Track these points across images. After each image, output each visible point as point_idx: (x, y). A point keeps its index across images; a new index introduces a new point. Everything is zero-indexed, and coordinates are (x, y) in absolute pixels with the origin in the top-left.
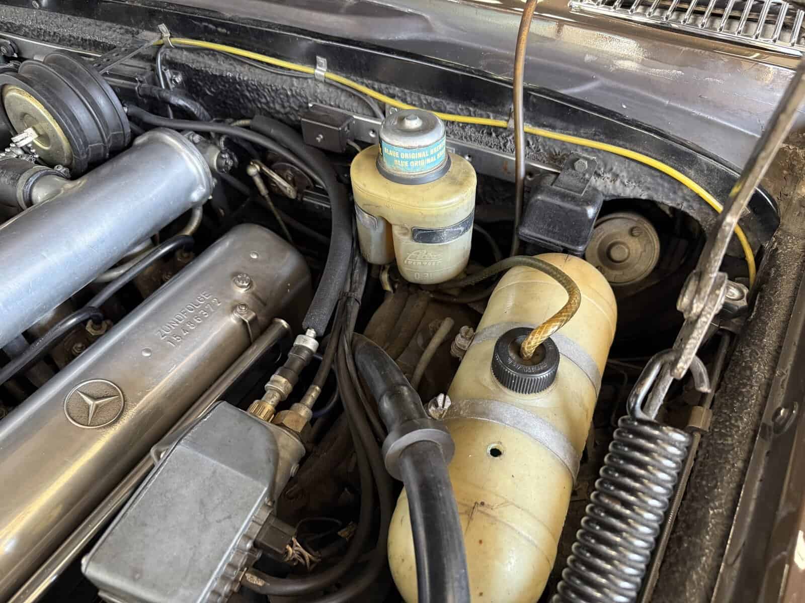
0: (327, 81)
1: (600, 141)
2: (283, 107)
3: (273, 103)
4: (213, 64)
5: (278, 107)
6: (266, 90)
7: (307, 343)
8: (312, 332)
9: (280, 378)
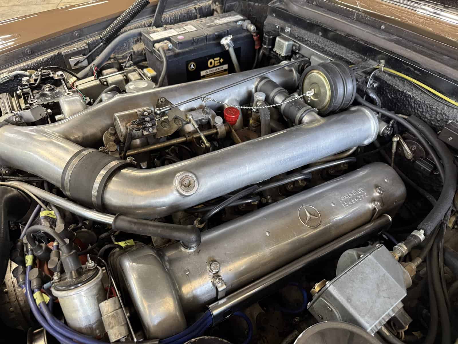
4: (401, 85)
6: (426, 106)
7: (419, 235)
8: (422, 231)
9: (404, 246)
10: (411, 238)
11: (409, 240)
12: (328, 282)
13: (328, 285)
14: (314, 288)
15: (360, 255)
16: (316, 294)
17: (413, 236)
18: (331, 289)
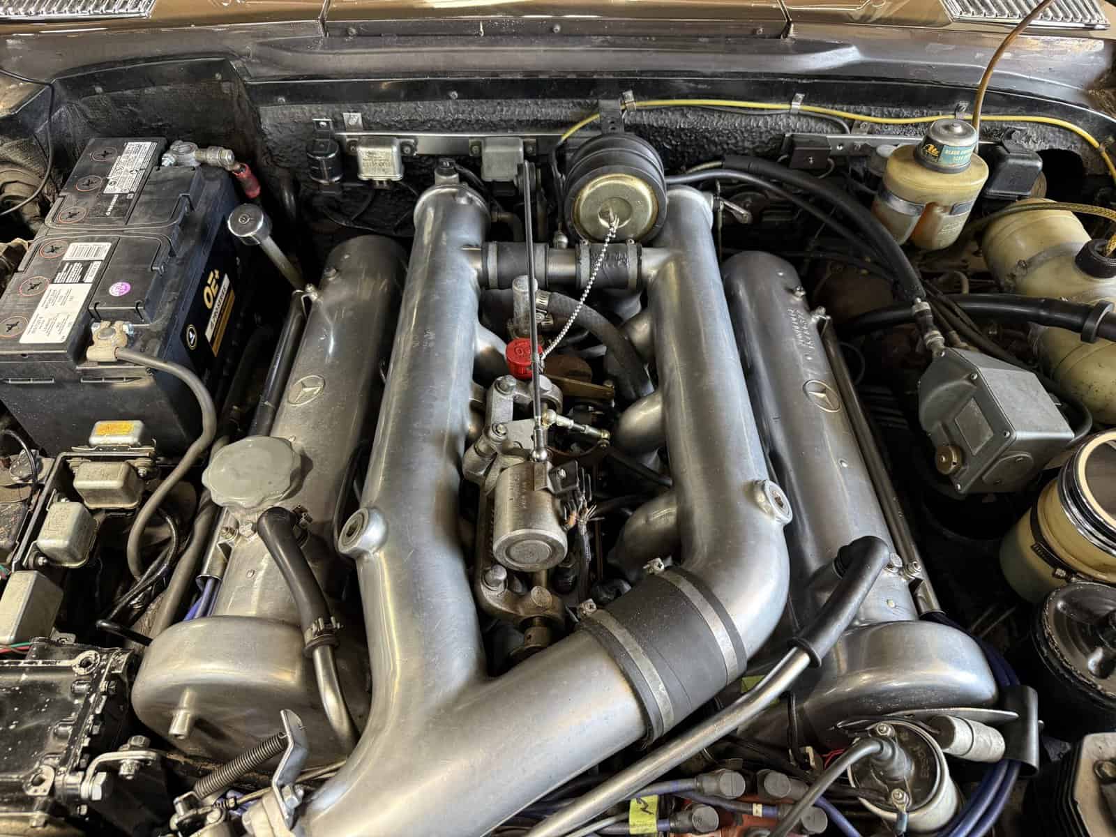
0: (801, 112)
1: (1023, 115)
2: (753, 143)
3: (743, 141)
4: (679, 119)
5: (747, 144)
6: (739, 132)
7: (926, 306)
8: (919, 300)
9: (937, 332)
10: (923, 318)
11: (925, 321)
12: (1008, 434)
13: (1013, 437)
14: (954, 463)
15: (970, 379)
16: (963, 468)
17: (922, 313)
18: (1020, 435)
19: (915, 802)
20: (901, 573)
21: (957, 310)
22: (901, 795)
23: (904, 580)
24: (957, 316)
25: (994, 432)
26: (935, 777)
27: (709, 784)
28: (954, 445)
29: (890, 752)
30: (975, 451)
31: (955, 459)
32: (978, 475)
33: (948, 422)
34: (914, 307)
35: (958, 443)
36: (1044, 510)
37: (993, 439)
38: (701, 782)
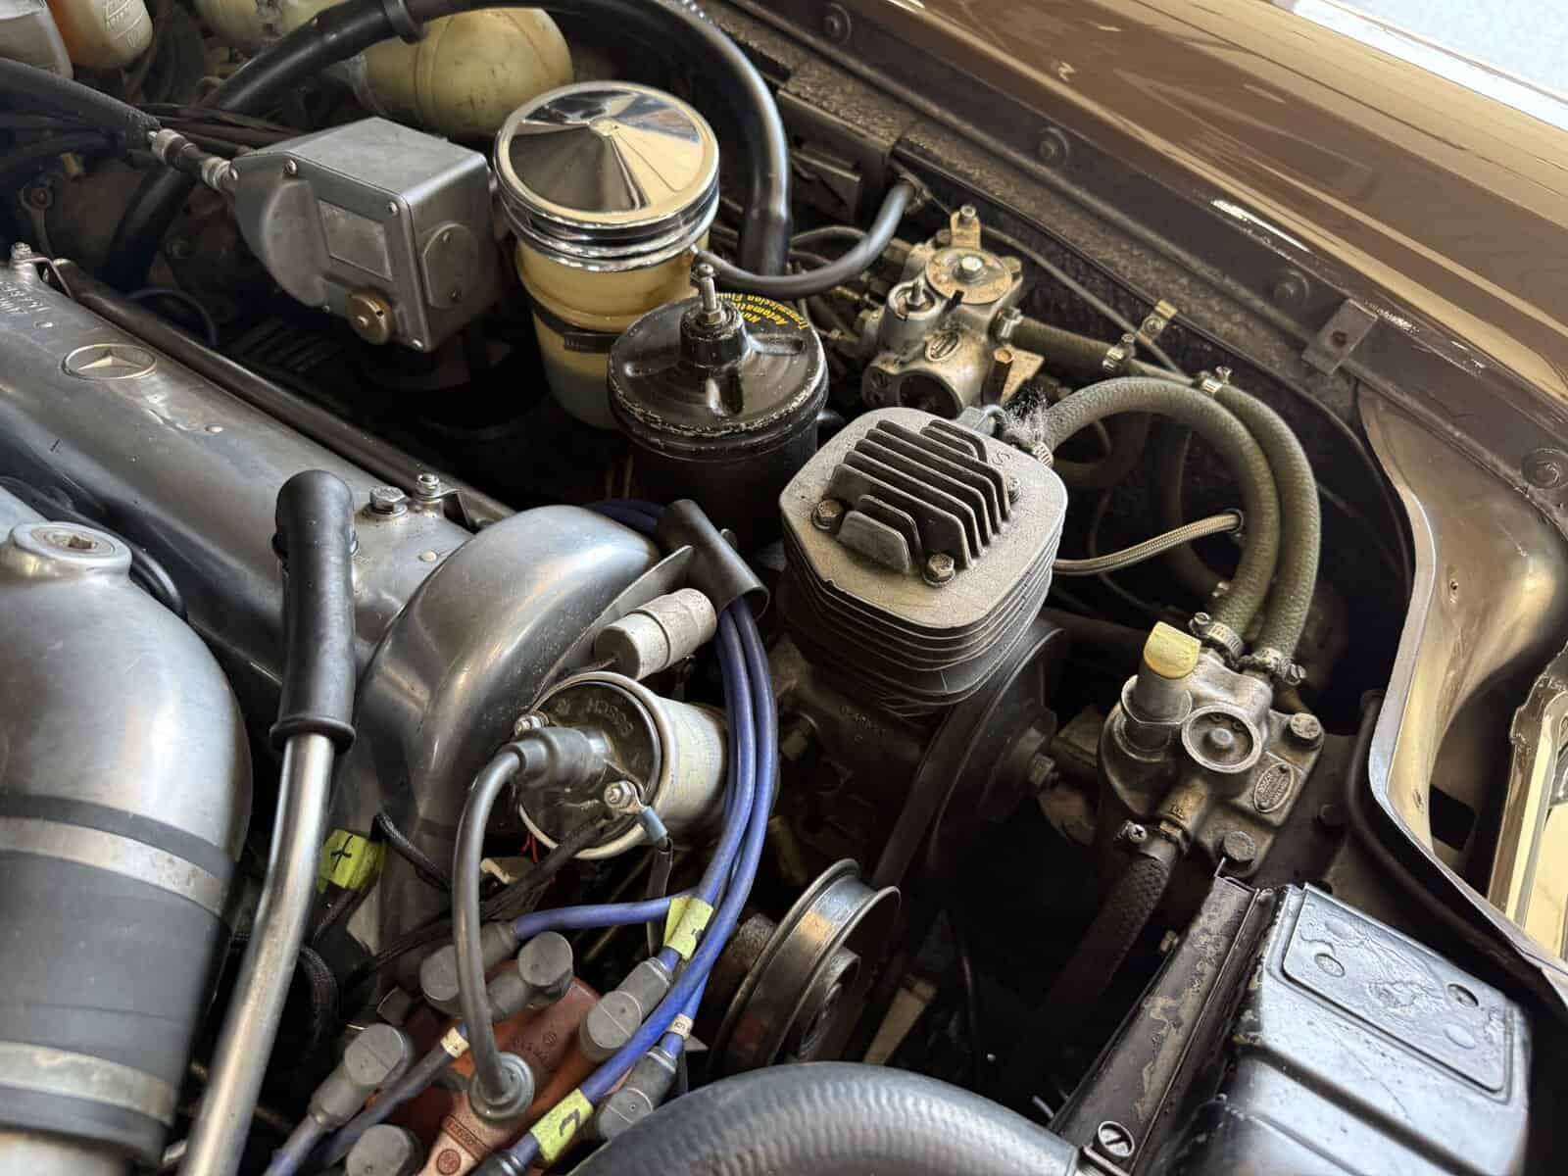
7: (170, 135)
8: (153, 134)
9: (213, 160)
10: (180, 155)
11: (187, 158)
12: (394, 207)
13: (404, 206)
14: (380, 313)
15: (289, 175)
16: (396, 311)
17: (173, 149)
18: (411, 197)
19: (645, 779)
20: (418, 508)
21: (226, 117)
22: (617, 792)
23: (431, 515)
24: (230, 124)
25: (380, 222)
26: (645, 725)
27: (334, 1100)
28: (359, 290)
29: (542, 748)
30: (389, 274)
31: (375, 308)
32: (420, 308)
33: (327, 266)
34: (154, 148)
35: (361, 283)
36: (537, 287)
37: (388, 234)
38: (321, 1110)
